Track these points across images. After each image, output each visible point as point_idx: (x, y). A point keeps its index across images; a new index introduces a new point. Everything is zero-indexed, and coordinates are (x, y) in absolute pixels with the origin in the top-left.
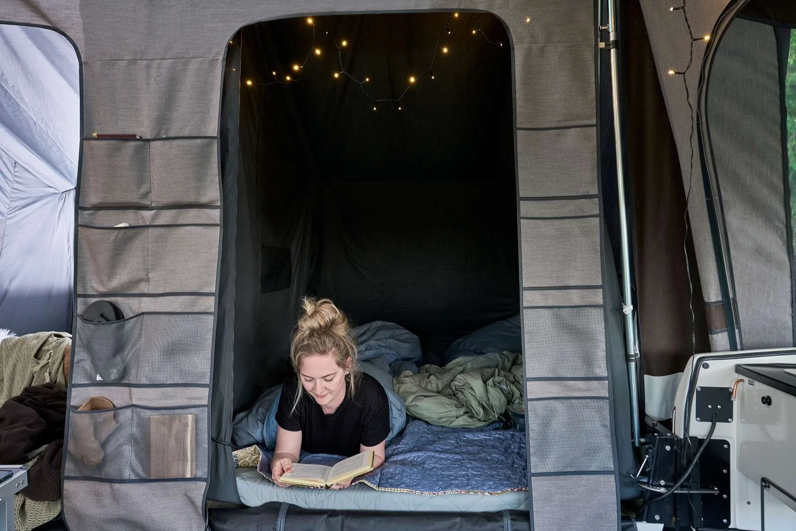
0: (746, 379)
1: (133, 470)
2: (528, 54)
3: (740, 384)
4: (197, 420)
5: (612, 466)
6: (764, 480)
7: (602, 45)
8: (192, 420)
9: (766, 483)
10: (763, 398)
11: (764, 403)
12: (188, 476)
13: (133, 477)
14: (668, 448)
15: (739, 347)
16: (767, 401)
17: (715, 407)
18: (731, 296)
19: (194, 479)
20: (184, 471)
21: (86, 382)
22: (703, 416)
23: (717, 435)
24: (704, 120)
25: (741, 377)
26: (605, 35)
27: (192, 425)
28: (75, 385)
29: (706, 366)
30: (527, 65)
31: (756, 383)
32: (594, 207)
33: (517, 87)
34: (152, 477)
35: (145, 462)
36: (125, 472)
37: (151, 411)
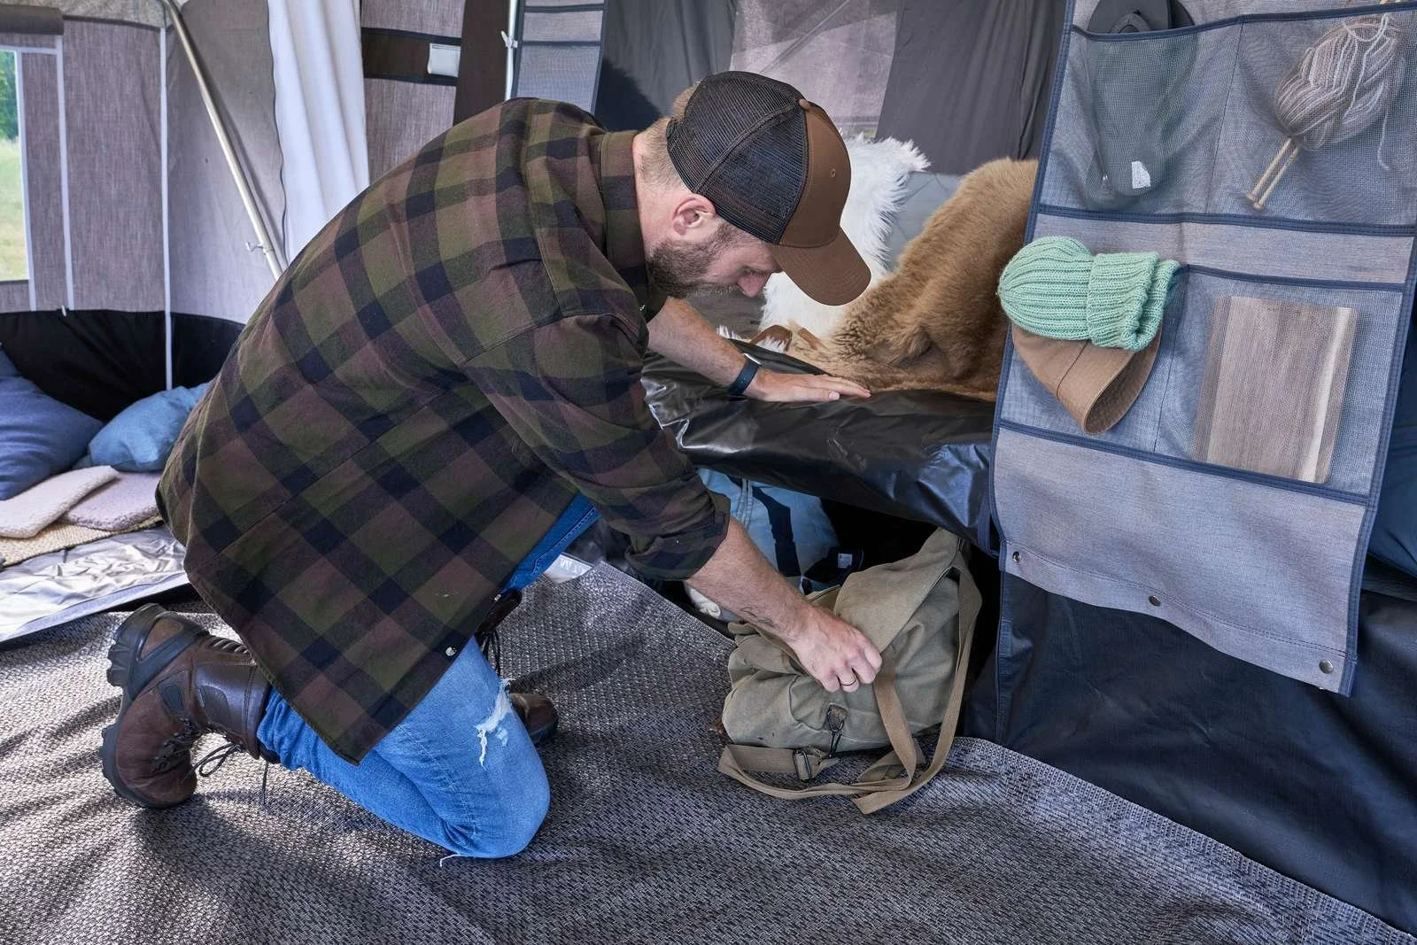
1: (1166, 436)
4: (1361, 329)
8: (1349, 325)
12: (1308, 475)
13: (1162, 449)
19: (1323, 489)
20: (1297, 466)
21: (1069, 206)
27: (1346, 336)
28: (1045, 206)
34: (1212, 459)
35: (1199, 412)
36: (1145, 434)
37: (1231, 284)
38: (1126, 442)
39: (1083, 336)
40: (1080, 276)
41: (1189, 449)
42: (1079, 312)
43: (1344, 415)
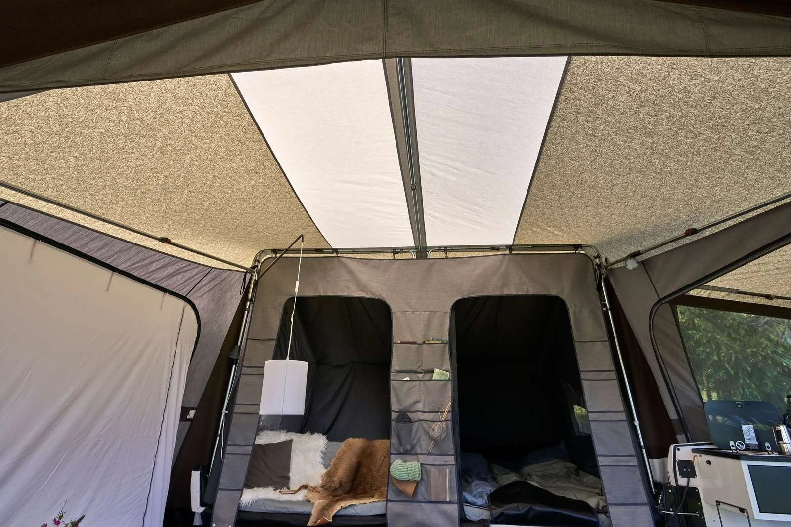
0: (698, 455)
1: (423, 497)
2: (575, 312)
3: (696, 458)
4: (451, 472)
5: (646, 501)
6: (717, 501)
7: (604, 309)
8: (449, 472)
9: (718, 503)
10: (707, 461)
11: (708, 463)
12: (448, 500)
13: (423, 500)
14: (670, 491)
15: (691, 441)
16: (709, 462)
17: (687, 470)
18: (682, 417)
19: (450, 503)
20: (446, 500)
22: (683, 475)
23: (691, 485)
24: (655, 345)
25: (695, 454)
26: (605, 306)
27: (449, 474)
28: (392, 454)
29: (679, 450)
30: (576, 317)
31: (703, 456)
32: (614, 375)
33: (573, 325)
34: (432, 500)
35: (429, 492)
36: (420, 498)
37: (431, 466)
38: (416, 500)
39: (409, 479)
40: (406, 467)
41: (428, 499)
42: (407, 475)
43: (451, 487)
